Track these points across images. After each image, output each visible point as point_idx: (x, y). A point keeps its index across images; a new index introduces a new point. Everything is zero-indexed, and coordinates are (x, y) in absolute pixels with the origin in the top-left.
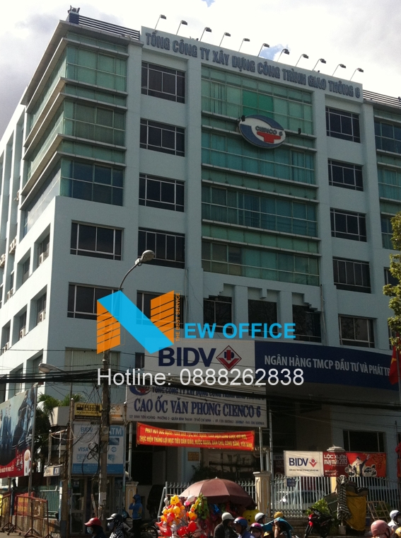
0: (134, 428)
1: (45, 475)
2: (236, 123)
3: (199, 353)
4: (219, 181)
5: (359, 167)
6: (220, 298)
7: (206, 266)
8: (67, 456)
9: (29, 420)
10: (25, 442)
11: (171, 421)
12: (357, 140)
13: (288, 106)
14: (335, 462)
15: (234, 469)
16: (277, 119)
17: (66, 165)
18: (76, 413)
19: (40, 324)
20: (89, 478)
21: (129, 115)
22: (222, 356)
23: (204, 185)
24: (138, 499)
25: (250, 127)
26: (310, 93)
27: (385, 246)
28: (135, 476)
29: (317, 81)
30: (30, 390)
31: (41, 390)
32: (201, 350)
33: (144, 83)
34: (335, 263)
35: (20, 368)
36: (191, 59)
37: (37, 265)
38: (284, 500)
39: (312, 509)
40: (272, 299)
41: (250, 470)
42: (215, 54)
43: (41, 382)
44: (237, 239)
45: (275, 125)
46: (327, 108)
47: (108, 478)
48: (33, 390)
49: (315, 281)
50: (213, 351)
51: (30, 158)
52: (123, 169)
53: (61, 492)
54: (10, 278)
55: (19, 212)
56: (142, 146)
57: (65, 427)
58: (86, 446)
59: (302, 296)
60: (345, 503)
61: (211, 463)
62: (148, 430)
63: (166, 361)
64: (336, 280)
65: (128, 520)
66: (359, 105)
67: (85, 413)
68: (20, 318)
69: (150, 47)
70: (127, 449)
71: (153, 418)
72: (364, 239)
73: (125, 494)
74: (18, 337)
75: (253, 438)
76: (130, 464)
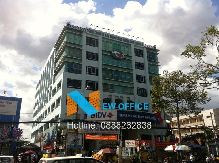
0: (84, 135)
1: (60, 148)
2: (111, 52)
3: (102, 114)
4: (107, 68)
5: (143, 64)
6: (108, 99)
7: (104, 90)
8: (66, 143)
9: (55, 133)
10: (54, 140)
11: (94, 133)
12: (143, 57)
13: (125, 48)
14: (138, 143)
15: (111, 146)
16: (122, 52)
17: (66, 63)
18: (68, 131)
19: (58, 107)
20: (72, 149)
21: (83, 50)
22: (108, 115)
23: (103, 69)
24: (85, 154)
25: (115, 54)
26: (130, 45)
27: (150, 85)
28: (84, 148)
29: (132, 41)
30: (56, 125)
31: (59, 125)
32: (103, 113)
33: (87, 42)
34: (137, 89)
35: (53, 119)
36: (99, 36)
37: (58, 91)
38: (125, 154)
39: (133, 156)
40: (121, 99)
41: (116, 146)
42: (105, 34)
43: (59, 123)
44: (112, 83)
45: (122, 53)
46: (135, 49)
47: (77, 149)
49: (132, 94)
50: (106, 113)
51: (56, 62)
52: (81, 65)
53: (64, 153)
54: (50, 94)
55: (53, 76)
56: (86, 59)
57: (65, 135)
58: (71, 140)
59: (129, 98)
60: (141, 154)
61: (105, 144)
62: (88, 136)
63: (93, 116)
64: (138, 94)
66: (143, 48)
67: (71, 131)
68: (53, 105)
69: (89, 33)
70: (82, 141)
71: (90, 132)
72: (145, 83)
74: (52, 110)
75: (116, 137)
76: (83, 145)
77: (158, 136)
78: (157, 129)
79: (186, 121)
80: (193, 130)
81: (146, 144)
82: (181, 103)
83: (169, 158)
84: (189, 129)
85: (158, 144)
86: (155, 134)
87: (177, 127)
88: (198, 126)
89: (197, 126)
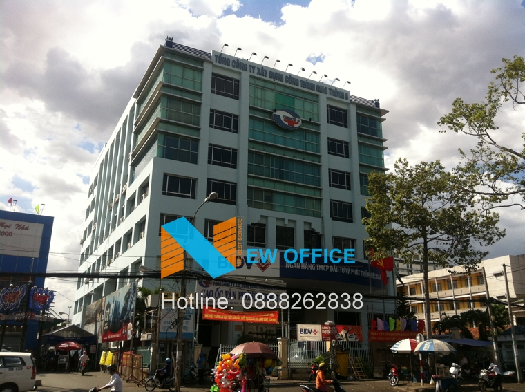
1: (142, 339)
2: (270, 113)
4: (259, 150)
5: (347, 143)
6: (258, 224)
7: (250, 204)
8: (156, 327)
9: (131, 303)
10: (128, 318)
12: (346, 126)
13: (303, 104)
14: (329, 332)
15: (264, 337)
16: (297, 112)
17: (161, 137)
19: (141, 240)
20: (171, 342)
21: (203, 106)
23: (250, 152)
24: (202, 355)
25: (279, 116)
26: (318, 96)
27: (362, 193)
28: (200, 341)
29: (322, 88)
30: (133, 283)
31: (140, 284)
33: (213, 86)
34: (331, 203)
35: (127, 269)
36: (243, 72)
37: (140, 201)
38: (297, 357)
39: (314, 362)
40: (291, 225)
41: (275, 337)
42: (259, 69)
43: (140, 278)
44: (270, 187)
45: (295, 115)
46: (328, 106)
47: (183, 341)
48: (135, 284)
49: (318, 215)
51: (138, 132)
52: (198, 140)
53: (152, 351)
54: (122, 210)
55: (129, 167)
56: (210, 126)
57: (155, 308)
58: (169, 320)
59: (310, 224)
60: (335, 358)
61: (250, 333)
62: (210, 310)
64: (331, 214)
65: (195, 369)
66: (348, 104)
68: (128, 236)
69: (217, 64)
70: (196, 323)
72: (349, 189)
73: (193, 352)
74: (126, 248)
75: (277, 317)
76: (197, 333)
77: (376, 316)
78: (374, 300)
79: (444, 283)
80: (461, 304)
81: (348, 335)
82: (435, 240)
83: (400, 369)
84: (451, 300)
85: (375, 336)
86: (370, 311)
87: (422, 296)
88: (473, 295)
89: (470, 295)
